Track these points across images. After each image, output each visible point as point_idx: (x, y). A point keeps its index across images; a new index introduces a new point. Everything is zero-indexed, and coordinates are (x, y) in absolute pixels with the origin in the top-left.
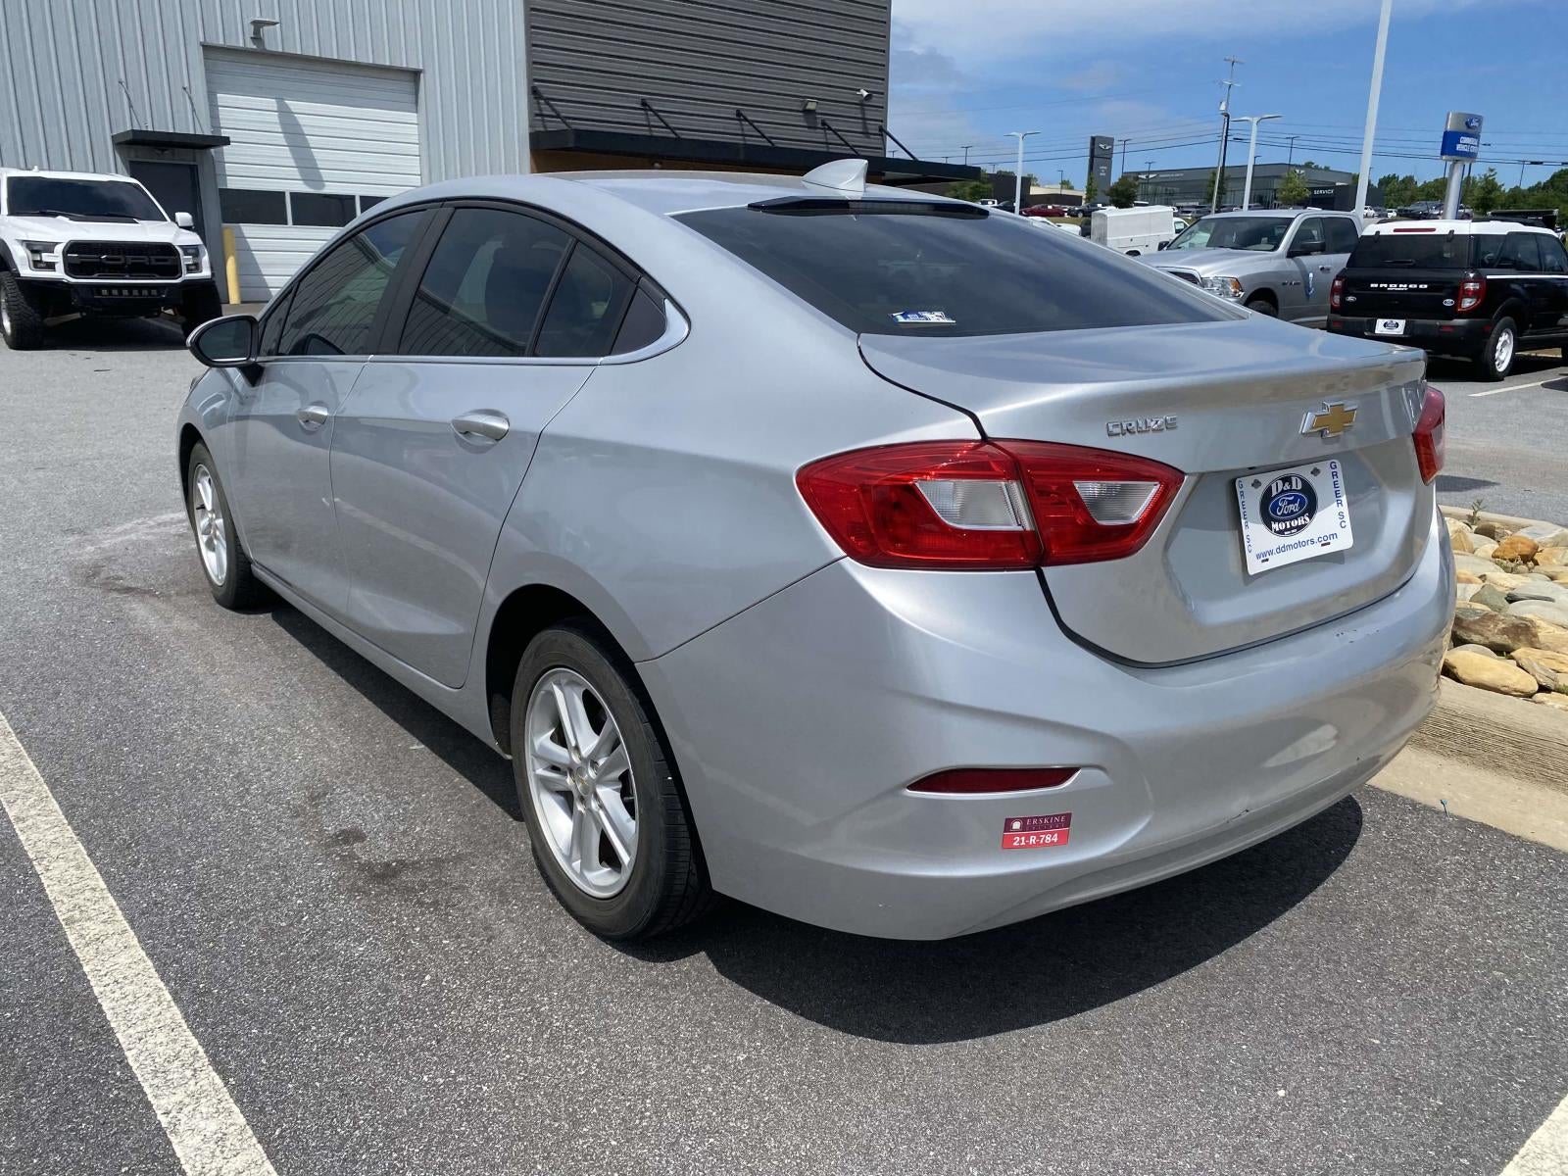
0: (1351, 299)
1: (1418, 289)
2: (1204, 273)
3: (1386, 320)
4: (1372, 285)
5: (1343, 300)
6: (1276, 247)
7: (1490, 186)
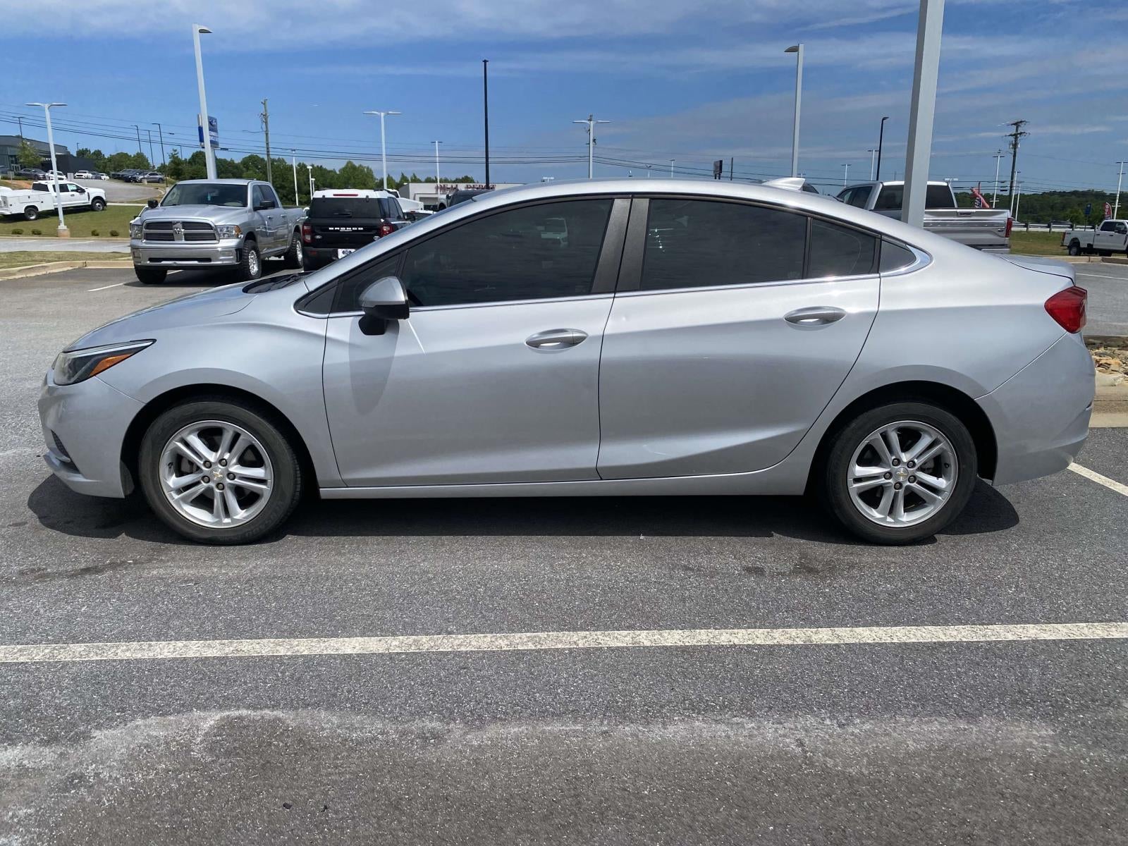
0: (318, 237)
1: (358, 231)
2: (217, 222)
3: (344, 250)
4: (330, 229)
5: (313, 238)
6: (245, 205)
7: (176, 161)
